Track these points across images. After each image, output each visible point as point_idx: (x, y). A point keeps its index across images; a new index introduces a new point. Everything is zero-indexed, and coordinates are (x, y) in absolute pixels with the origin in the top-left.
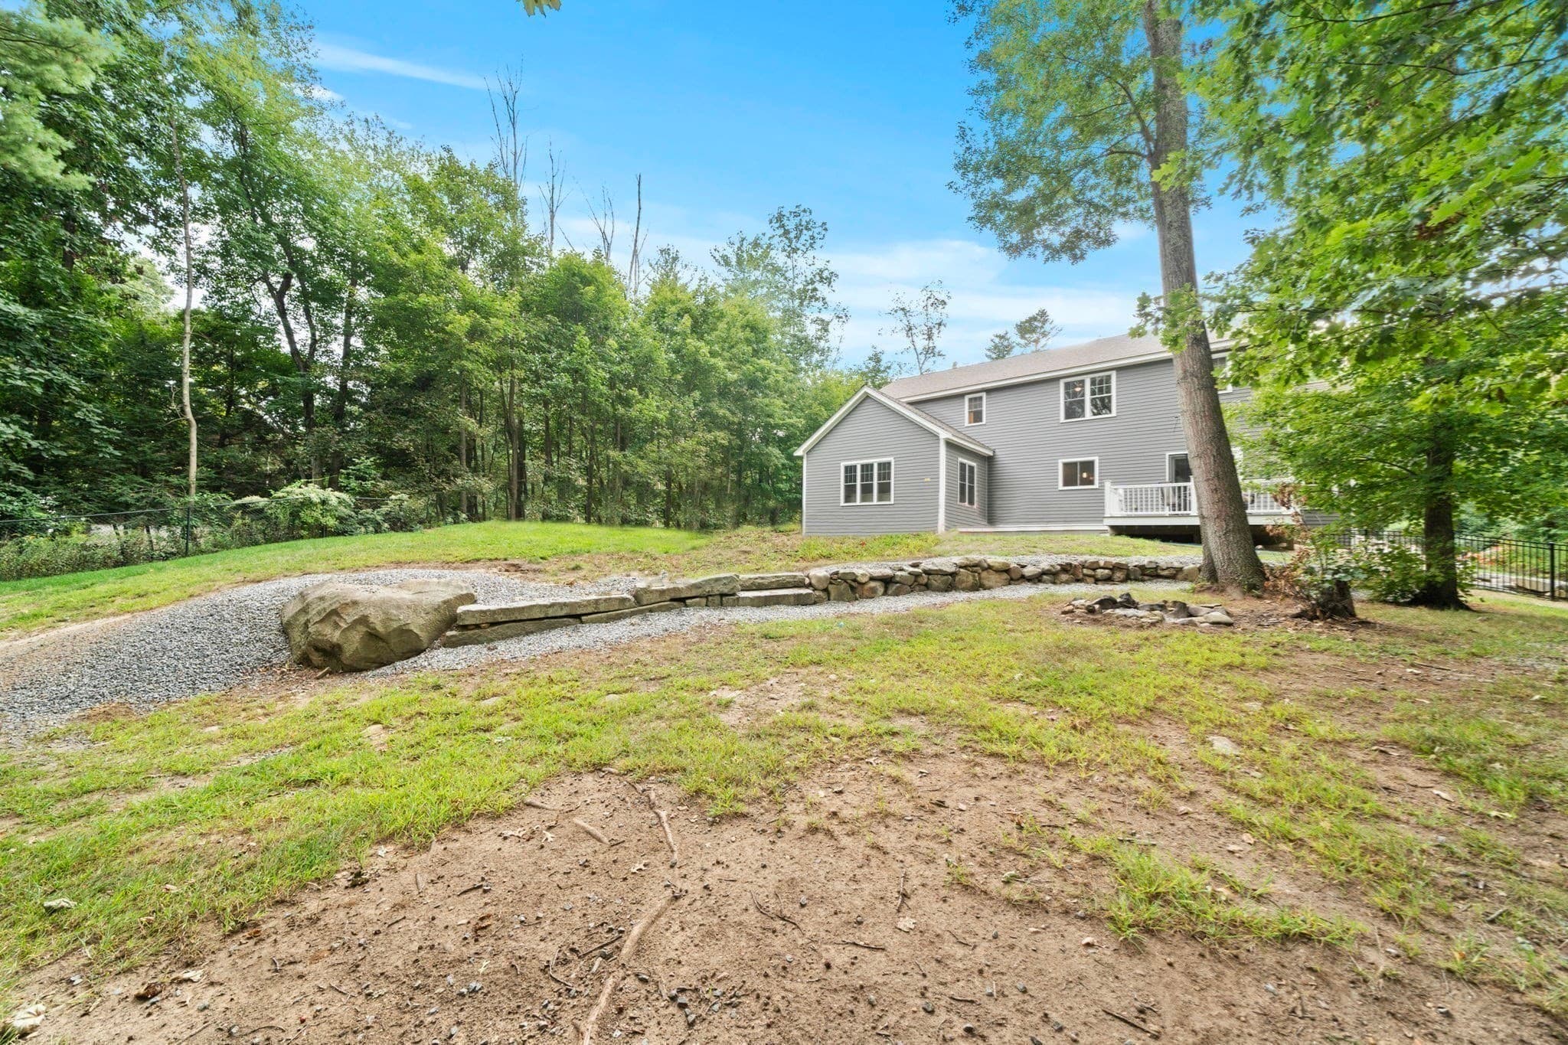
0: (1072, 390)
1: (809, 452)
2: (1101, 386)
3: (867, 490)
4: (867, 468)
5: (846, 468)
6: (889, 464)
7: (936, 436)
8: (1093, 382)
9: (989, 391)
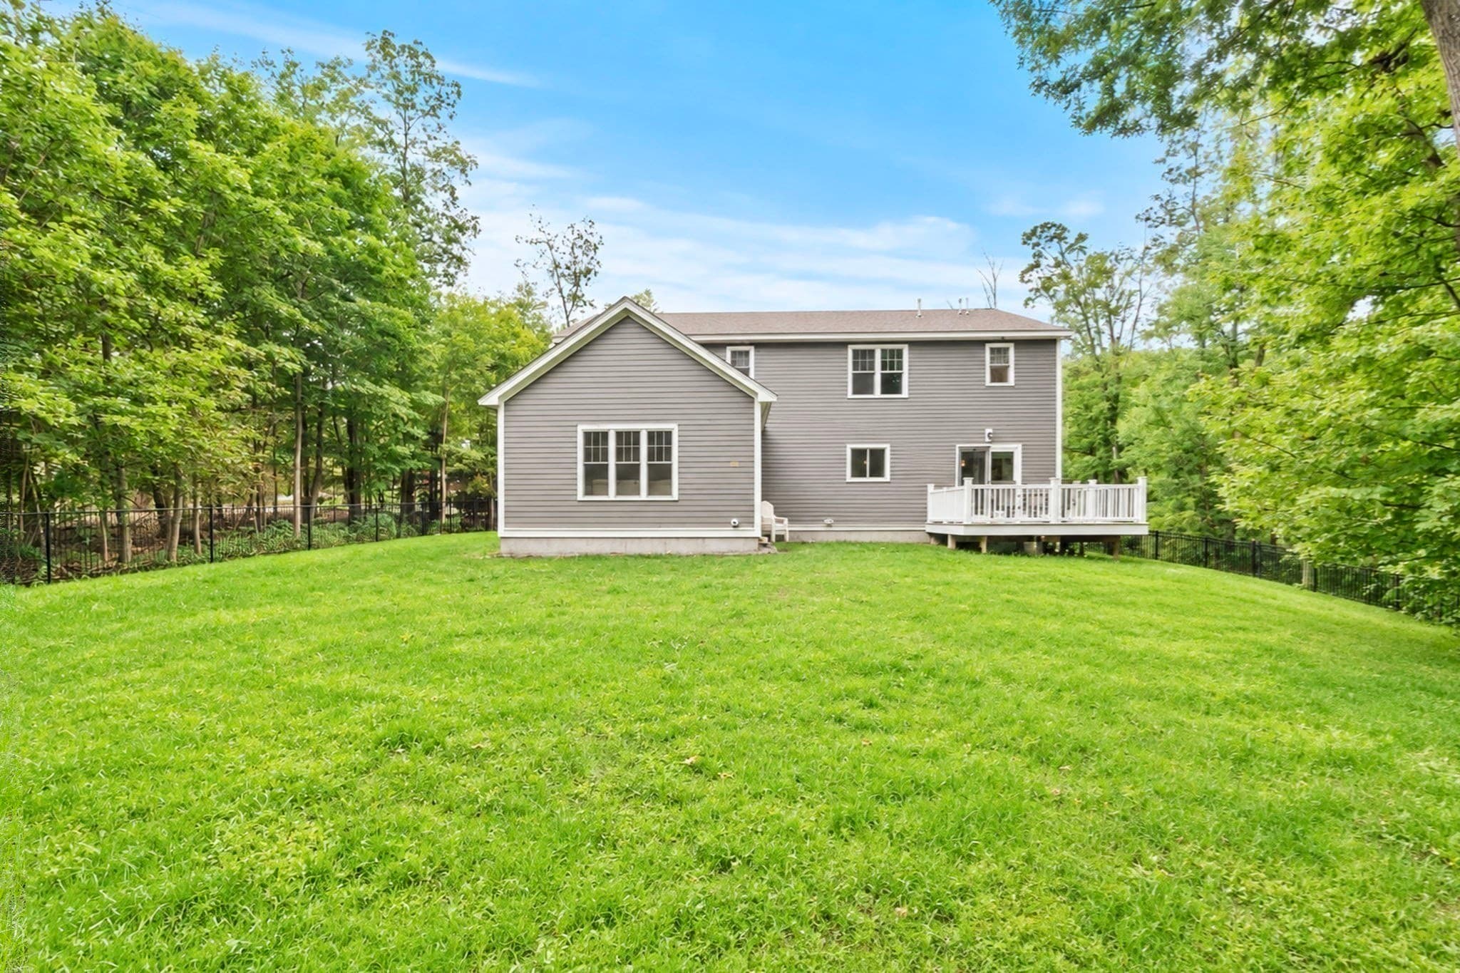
0: (863, 358)
1: (509, 402)
2: (892, 359)
3: (628, 475)
4: (628, 440)
5: (587, 435)
6: (669, 434)
7: (749, 398)
8: (883, 351)
9: (758, 345)
